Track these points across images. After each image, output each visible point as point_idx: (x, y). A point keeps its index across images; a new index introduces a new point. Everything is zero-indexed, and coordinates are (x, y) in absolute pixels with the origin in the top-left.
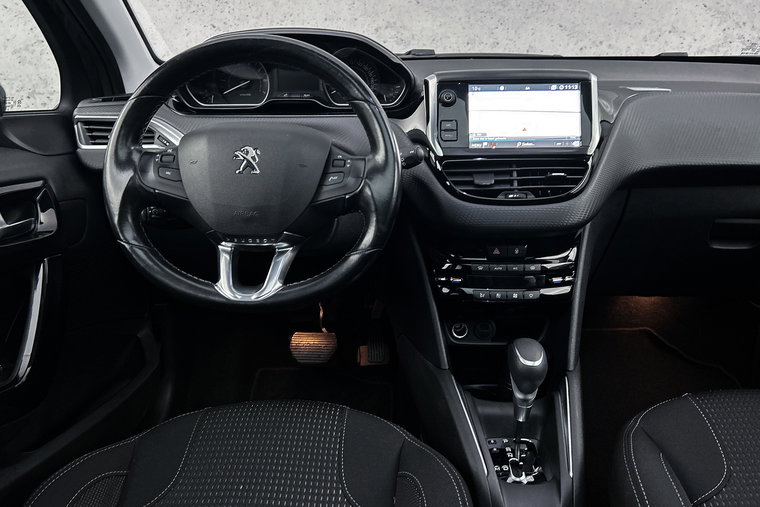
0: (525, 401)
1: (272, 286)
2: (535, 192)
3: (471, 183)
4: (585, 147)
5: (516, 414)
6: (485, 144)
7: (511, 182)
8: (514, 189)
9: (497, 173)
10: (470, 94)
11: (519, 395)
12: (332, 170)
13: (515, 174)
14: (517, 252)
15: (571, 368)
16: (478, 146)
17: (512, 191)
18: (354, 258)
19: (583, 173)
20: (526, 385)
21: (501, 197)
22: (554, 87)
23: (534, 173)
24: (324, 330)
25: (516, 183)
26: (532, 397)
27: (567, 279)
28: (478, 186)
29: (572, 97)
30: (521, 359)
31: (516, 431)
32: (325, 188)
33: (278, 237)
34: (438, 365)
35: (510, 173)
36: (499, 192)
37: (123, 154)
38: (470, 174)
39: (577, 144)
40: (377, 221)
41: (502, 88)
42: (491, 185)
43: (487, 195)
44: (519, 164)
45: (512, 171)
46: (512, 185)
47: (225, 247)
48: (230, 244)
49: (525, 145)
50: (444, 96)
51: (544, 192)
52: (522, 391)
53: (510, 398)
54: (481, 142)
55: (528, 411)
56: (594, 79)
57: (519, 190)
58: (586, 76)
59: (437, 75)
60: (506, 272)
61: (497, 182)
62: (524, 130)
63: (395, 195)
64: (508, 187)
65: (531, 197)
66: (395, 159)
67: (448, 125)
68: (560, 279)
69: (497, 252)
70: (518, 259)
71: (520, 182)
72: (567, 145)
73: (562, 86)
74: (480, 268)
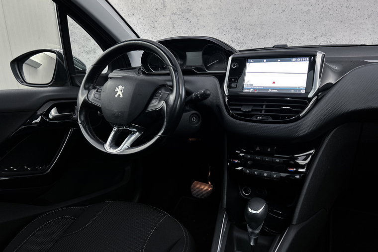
0: (252, 233)
2: (273, 117)
3: (239, 110)
4: (307, 93)
6: (252, 90)
7: (261, 111)
8: (261, 115)
9: (255, 106)
10: (247, 64)
11: (250, 230)
12: (154, 97)
13: (264, 106)
14: (269, 150)
15: (294, 222)
16: (248, 91)
17: (260, 115)
19: (304, 108)
20: (253, 225)
21: (254, 118)
22: (294, 59)
24: (209, 183)
25: (263, 112)
26: (257, 232)
28: (242, 111)
29: (304, 65)
30: (249, 210)
32: (151, 105)
33: (129, 126)
35: (262, 106)
36: (254, 115)
38: (241, 105)
39: (303, 92)
41: (265, 60)
42: (249, 111)
43: (247, 116)
45: (263, 105)
46: (261, 112)
47: (115, 129)
48: (117, 128)
49: (272, 91)
50: (233, 65)
51: (284, 117)
54: (250, 89)
56: (319, 55)
57: (265, 115)
58: (315, 53)
59: (233, 55)
60: (262, 161)
61: (253, 110)
62: (274, 83)
64: (259, 113)
65: (271, 119)
67: (233, 80)
68: (294, 170)
69: (258, 149)
70: (271, 155)
71: (266, 111)
72: (298, 92)
73: (299, 59)
74: (248, 157)
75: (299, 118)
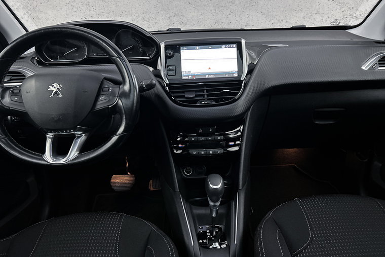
0: (215, 206)
1: (73, 153)
2: (216, 100)
3: (183, 97)
4: (240, 76)
5: (211, 214)
6: (190, 76)
7: (203, 96)
8: (204, 99)
9: (196, 91)
10: (181, 51)
11: (212, 204)
12: (102, 93)
13: (205, 91)
14: (211, 130)
15: (240, 188)
16: (187, 78)
17: (204, 100)
19: (239, 89)
20: (214, 198)
21: (198, 104)
22: (224, 46)
23: (216, 90)
24: (129, 173)
25: (206, 96)
26: (218, 204)
27: (237, 142)
28: (187, 98)
29: (232, 51)
30: (211, 186)
31: (212, 222)
32: (99, 103)
33: (75, 129)
34: (174, 189)
35: (203, 91)
36: (197, 101)
38: (183, 92)
39: (236, 75)
40: (126, 119)
41: (197, 48)
42: (193, 97)
43: (191, 103)
44: (207, 86)
46: (204, 97)
47: (50, 135)
48: (52, 134)
49: (210, 76)
50: (168, 53)
51: (221, 100)
52: (212, 201)
53: (207, 205)
54: (188, 76)
55: (217, 211)
56: (243, 42)
57: (207, 99)
58: (239, 40)
59: (165, 43)
60: (206, 140)
61: (196, 96)
62: (210, 69)
63: (135, 105)
64: (202, 98)
65: (214, 103)
66: (135, 87)
67: (171, 68)
68: (233, 143)
69: (201, 131)
70: (212, 134)
71: (208, 96)
72: (231, 76)
73: (227, 46)
74: (193, 139)
75: (235, 101)
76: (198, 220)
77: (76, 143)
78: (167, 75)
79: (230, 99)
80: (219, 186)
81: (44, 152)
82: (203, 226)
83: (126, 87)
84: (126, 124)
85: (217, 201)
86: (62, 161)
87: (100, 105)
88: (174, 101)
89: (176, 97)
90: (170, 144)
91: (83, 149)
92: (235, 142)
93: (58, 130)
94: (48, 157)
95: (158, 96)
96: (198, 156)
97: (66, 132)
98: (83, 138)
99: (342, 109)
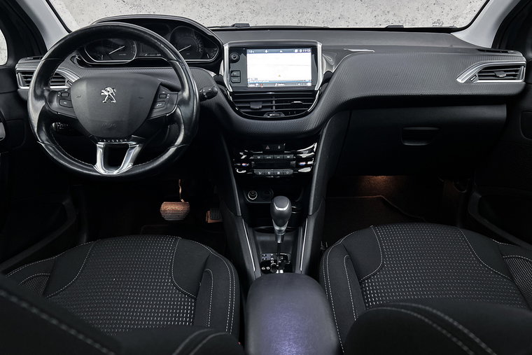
0: (280, 231)
1: (127, 166)
2: (285, 113)
3: (249, 108)
4: (314, 86)
5: (277, 240)
6: (257, 84)
7: (271, 107)
8: (273, 111)
9: (264, 102)
10: (248, 55)
11: (277, 228)
12: (159, 100)
13: (274, 102)
14: (279, 148)
15: (311, 214)
16: (253, 86)
18: (172, 150)
19: (313, 101)
20: (280, 222)
21: (265, 116)
22: (296, 50)
23: (286, 101)
24: (182, 200)
25: (274, 108)
26: (284, 228)
27: (309, 163)
28: (252, 109)
29: (306, 56)
30: (277, 208)
31: (278, 249)
32: (155, 111)
33: (129, 139)
34: (236, 214)
35: (271, 102)
36: (265, 112)
37: (39, 92)
38: (249, 102)
39: (309, 84)
40: (185, 129)
41: (266, 51)
42: (260, 109)
43: (258, 115)
44: (276, 96)
45: (272, 101)
46: (272, 108)
47: (101, 145)
48: (103, 143)
49: (279, 85)
50: (232, 57)
51: (292, 112)
52: (278, 225)
53: (272, 231)
54: (255, 84)
55: (283, 237)
56: (319, 46)
57: (276, 111)
58: (315, 44)
59: (229, 44)
60: (274, 159)
61: (263, 107)
62: (280, 76)
63: (194, 114)
64: (270, 110)
65: (283, 115)
66: (195, 94)
67: (235, 73)
68: (304, 163)
69: (268, 148)
70: (281, 152)
71: (277, 107)
72: (304, 85)
73: (301, 50)
74: (259, 157)
75: (307, 114)
76: (261, 247)
77: (129, 154)
78: (231, 82)
79: (301, 112)
80: (285, 209)
81: (95, 162)
82: (267, 255)
83: (186, 94)
84: (185, 134)
85: (283, 226)
86: (115, 172)
87: (156, 113)
88: (238, 113)
89: (239, 107)
90: (233, 163)
91: (138, 161)
92: (307, 162)
93: (110, 139)
94: (100, 168)
95: (220, 106)
96: (264, 177)
97: (119, 141)
98: (137, 149)
99: (436, 129)
